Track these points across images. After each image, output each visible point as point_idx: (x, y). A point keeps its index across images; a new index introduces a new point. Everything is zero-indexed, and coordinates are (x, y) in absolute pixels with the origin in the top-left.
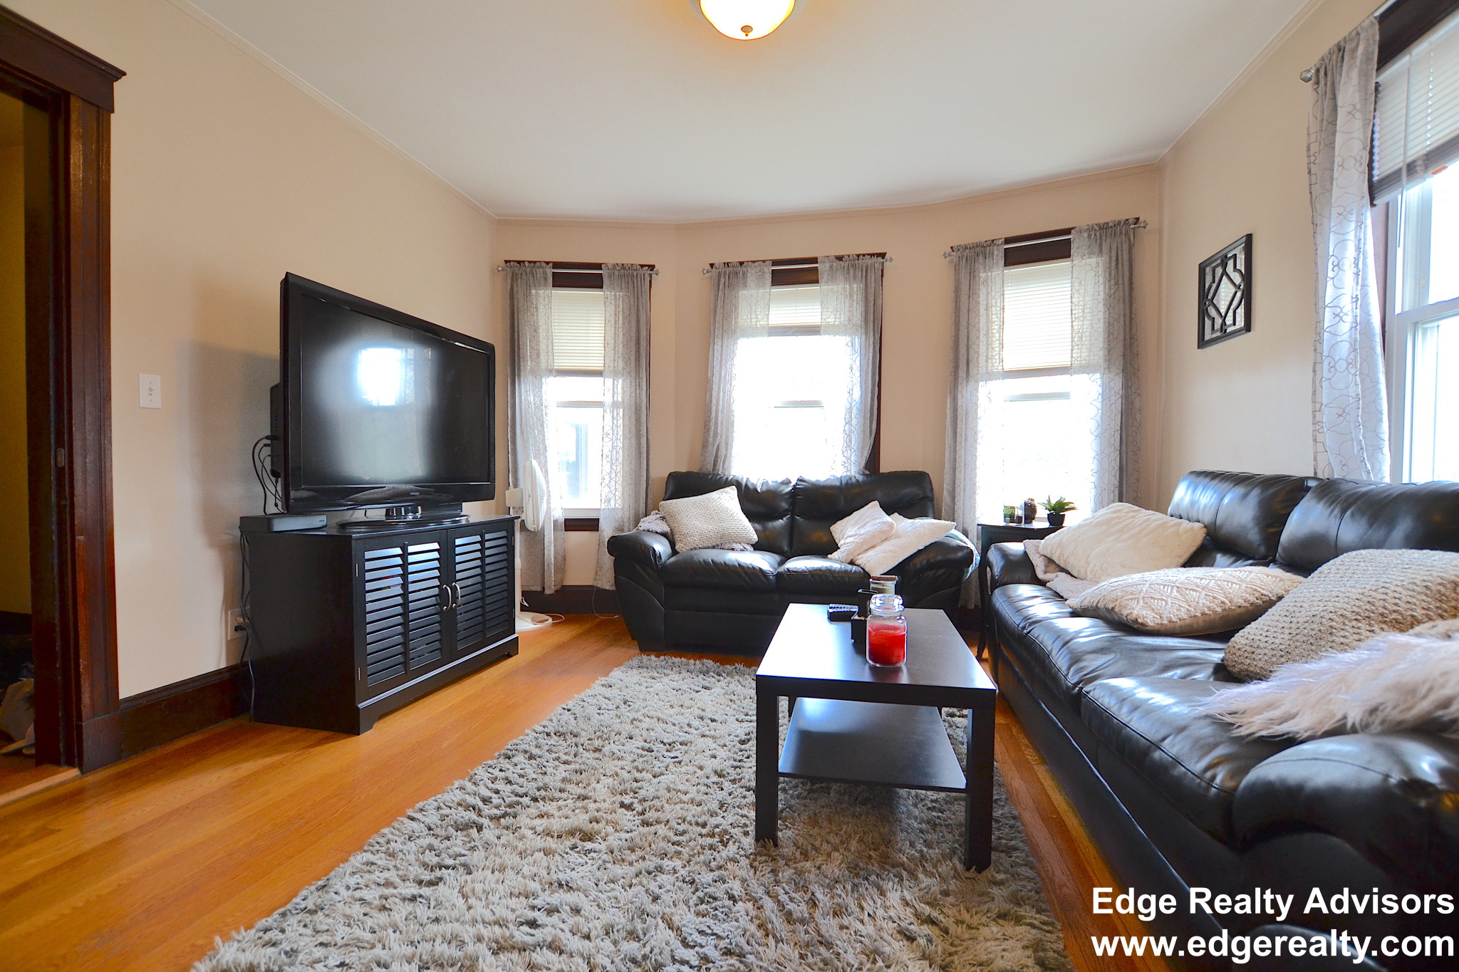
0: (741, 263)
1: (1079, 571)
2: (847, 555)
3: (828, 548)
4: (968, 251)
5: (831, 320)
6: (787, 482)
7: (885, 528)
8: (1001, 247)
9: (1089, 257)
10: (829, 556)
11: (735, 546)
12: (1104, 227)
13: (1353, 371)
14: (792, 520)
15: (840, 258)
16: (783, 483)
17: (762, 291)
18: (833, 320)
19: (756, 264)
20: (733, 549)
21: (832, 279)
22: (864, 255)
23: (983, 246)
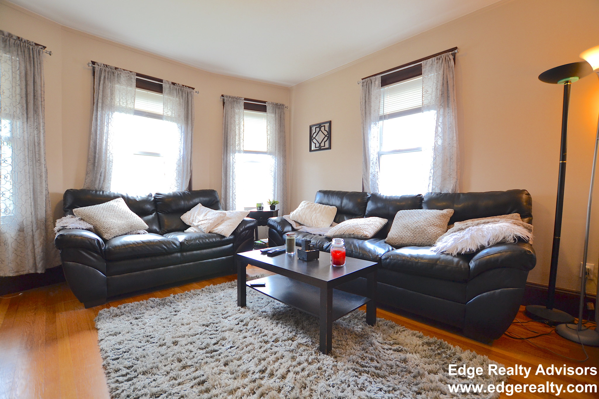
0: (116, 68)
1: (310, 224)
2: (207, 229)
3: (183, 227)
4: (231, 98)
5: (170, 114)
6: (150, 195)
7: (222, 215)
8: (243, 101)
9: (272, 114)
10: (185, 231)
11: (139, 231)
12: (277, 104)
13: (376, 165)
14: (157, 215)
15: (174, 84)
16: (149, 196)
17: (129, 88)
18: (171, 114)
19: (126, 71)
20: (139, 234)
21: (170, 93)
22: (186, 86)
23: (236, 98)
